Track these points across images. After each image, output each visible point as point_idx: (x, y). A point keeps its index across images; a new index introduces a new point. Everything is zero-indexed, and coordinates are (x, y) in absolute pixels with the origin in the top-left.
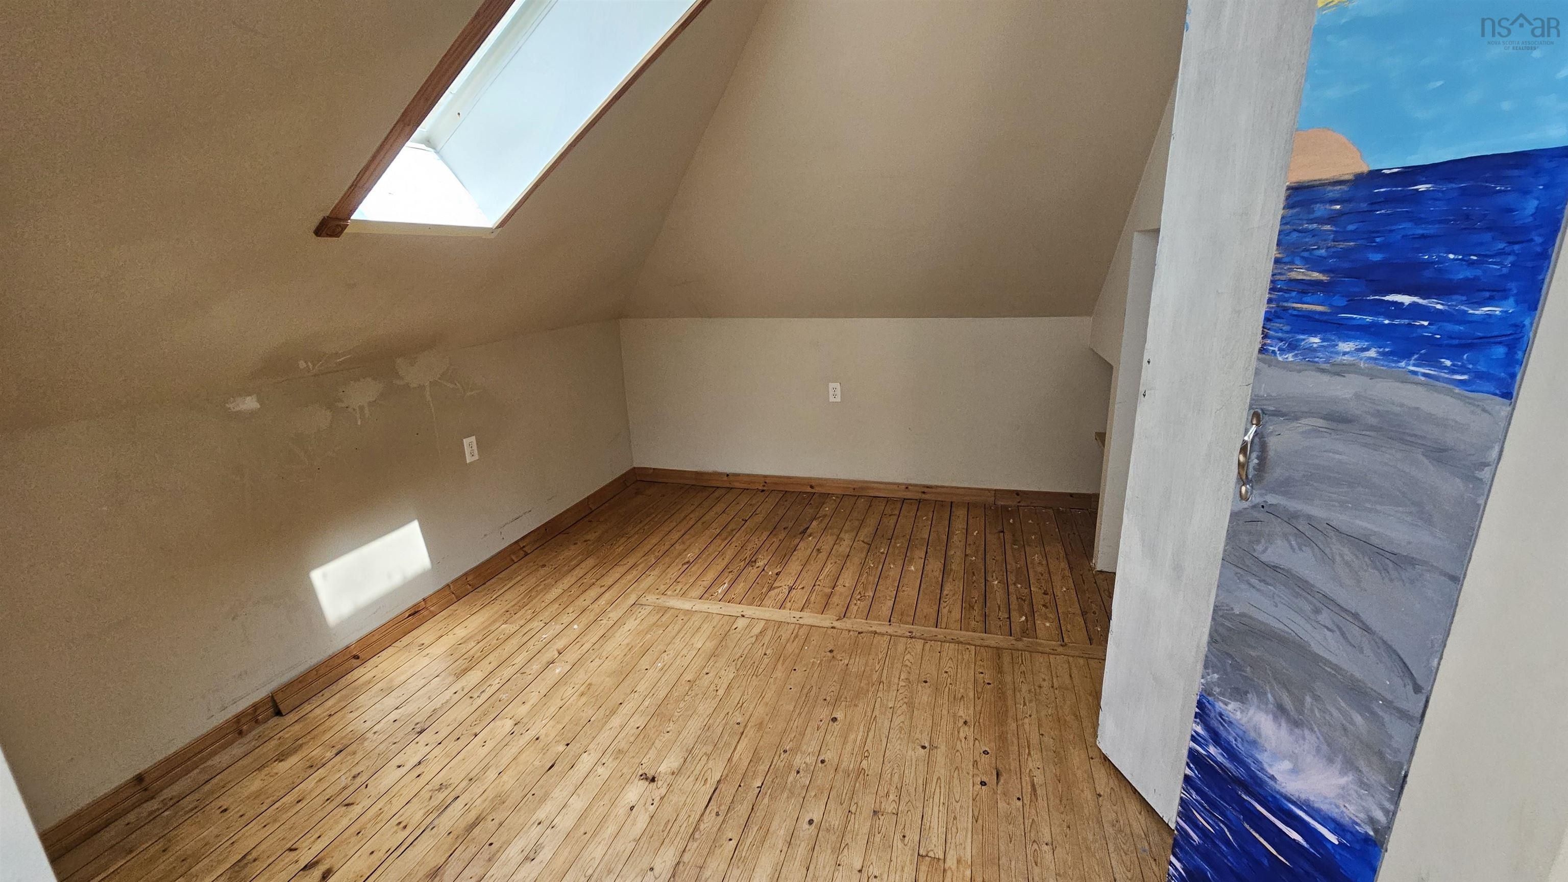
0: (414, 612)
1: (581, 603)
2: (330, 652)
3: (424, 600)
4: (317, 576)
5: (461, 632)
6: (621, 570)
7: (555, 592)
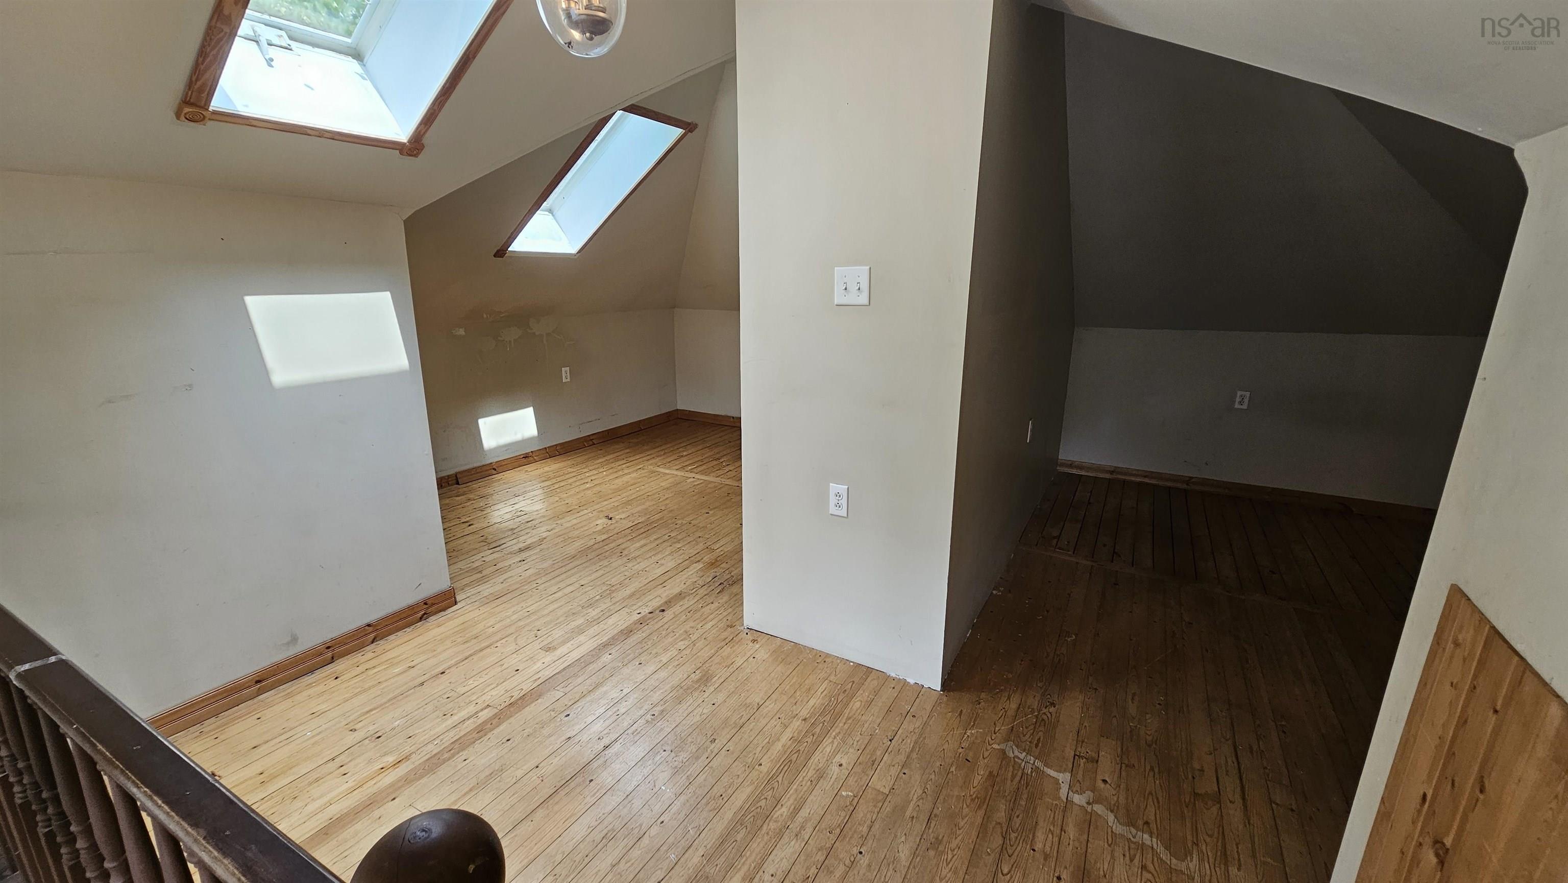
0: (526, 456)
1: (613, 465)
2: (484, 463)
3: (532, 452)
4: (481, 422)
5: (547, 469)
6: (642, 455)
7: (600, 460)
